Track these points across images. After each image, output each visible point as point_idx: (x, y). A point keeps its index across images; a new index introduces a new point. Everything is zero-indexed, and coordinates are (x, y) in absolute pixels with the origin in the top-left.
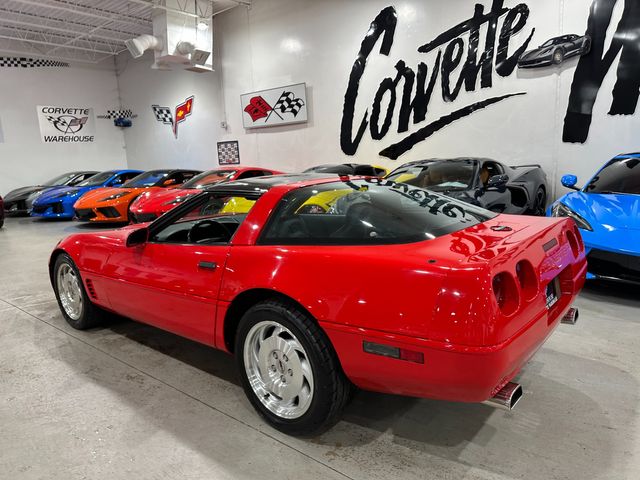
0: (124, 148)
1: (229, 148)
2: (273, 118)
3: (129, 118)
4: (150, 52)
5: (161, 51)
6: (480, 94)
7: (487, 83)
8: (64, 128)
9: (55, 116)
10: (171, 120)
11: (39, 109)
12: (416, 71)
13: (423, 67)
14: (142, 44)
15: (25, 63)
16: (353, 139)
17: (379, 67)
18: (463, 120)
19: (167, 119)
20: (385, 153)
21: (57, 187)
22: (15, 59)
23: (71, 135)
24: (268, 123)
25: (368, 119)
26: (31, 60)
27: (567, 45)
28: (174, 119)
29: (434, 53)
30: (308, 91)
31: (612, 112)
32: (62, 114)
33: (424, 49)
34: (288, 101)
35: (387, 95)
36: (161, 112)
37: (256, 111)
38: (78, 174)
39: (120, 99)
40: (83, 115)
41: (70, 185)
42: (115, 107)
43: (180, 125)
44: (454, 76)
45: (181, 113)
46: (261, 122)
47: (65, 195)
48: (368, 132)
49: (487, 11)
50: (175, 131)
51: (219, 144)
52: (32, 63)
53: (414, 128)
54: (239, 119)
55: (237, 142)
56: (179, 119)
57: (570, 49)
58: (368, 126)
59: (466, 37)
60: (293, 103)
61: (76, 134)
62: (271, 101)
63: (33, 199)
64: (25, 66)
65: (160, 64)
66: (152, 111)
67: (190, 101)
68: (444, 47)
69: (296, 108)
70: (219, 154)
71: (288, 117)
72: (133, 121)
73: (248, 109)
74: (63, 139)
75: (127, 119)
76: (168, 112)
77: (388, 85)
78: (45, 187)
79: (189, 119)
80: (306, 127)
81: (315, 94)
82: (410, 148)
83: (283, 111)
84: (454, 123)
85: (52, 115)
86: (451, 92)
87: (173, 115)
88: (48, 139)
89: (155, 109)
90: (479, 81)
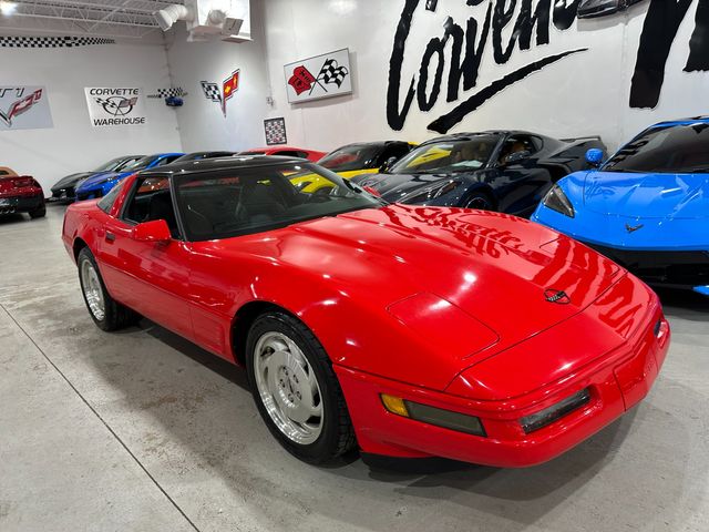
0: (178, 129)
1: (275, 125)
2: (317, 91)
3: (180, 97)
4: (180, 23)
5: (192, 22)
6: (536, 53)
7: (543, 38)
8: (113, 110)
9: (104, 97)
10: (219, 96)
11: (87, 91)
12: (465, 28)
13: (472, 23)
14: (171, 16)
15: (69, 42)
16: (400, 111)
17: (427, 26)
18: (517, 84)
19: (216, 96)
20: (432, 127)
21: (101, 174)
22: (59, 39)
23: (122, 118)
24: (312, 96)
25: (415, 87)
26: (76, 39)
28: (222, 97)
29: (484, 5)
30: (351, 57)
31: (688, 69)
32: (110, 95)
33: (474, 2)
34: (332, 69)
35: (435, 57)
36: (209, 88)
37: (300, 83)
38: (130, 159)
39: (170, 75)
40: (133, 96)
41: (117, 171)
42: (165, 85)
43: (229, 103)
44: (507, 33)
45: (228, 89)
46: (305, 95)
47: (106, 181)
48: (415, 102)
50: (224, 109)
51: (266, 121)
52: (77, 42)
53: (464, 96)
54: (283, 92)
55: (283, 119)
56: (227, 95)
58: (416, 96)
60: (337, 72)
61: (126, 116)
62: (315, 72)
63: (78, 187)
64: (69, 45)
65: (194, 36)
66: (201, 86)
67: (236, 75)
69: (340, 77)
70: (267, 133)
71: (332, 88)
72: (184, 99)
73: (292, 82)
74: (114, 122)
75: (178, 98)
76: (216, 88)
77: (436, 46)
78: (93, 173)
79: (236, 95)
80: (351, 99)
81: (359, 60)
82: (460, 119)
83: (326, 82)
84: (508, 88)
85: (101, 97)
86: (504, 52)
87: (221, 91)
88: (97, 122)
89: (203, 85)
90: (534, 36)
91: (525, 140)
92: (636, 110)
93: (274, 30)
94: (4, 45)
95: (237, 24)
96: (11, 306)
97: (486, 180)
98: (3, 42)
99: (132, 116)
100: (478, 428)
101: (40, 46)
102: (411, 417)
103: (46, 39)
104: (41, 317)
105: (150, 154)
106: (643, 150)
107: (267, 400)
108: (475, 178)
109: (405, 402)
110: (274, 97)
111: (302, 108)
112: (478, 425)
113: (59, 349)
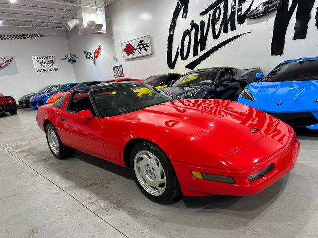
0: (74, 72)
1: (118, 69)
2: (136, 54)
3: (75, 58)
4: (76, 27)
5: (81, 26)
6: (230, 34)
7: (233, 28)
8: (45, 65)
9: (41, 60)
10: (92, 57)
11: (33, 57)
12: (199, 25)
13: (202, 23)
14: (71, 24)
15: (25, 37)
16: (173, 60)
17: (183, 24)
18: (223, 47)
19: (91, 58)
20: (187, 67)
21: (41, 94)
22: (20, 35)
23: (49, 68)
24: (134, 56)
25: (179, 51)
26: (27, 35)
27: (270, 6)
28: (94, 58)
29: (207, 15)
30: (151, 39)
31: (295, 38)
32: (43, 59)
33: (203, 14)
34: (142, 44)
35: (187, 38)
36: (88, 54)
37: (128, 51)
38: (53, 86)
39: (70, 49)
40: (53, 59)
41: (48, 92)
42: (68, 53)
43: (97, 60)
44: (218, 26)
45: (96, 54)
46: (131, 56)
47: (44, 97)
48: (179, 57)
50: (95, 63)
51: (114, 68)
53: (200, 53)
54: (121, 55)
55: (121, 66)
56: (96, 57)
57: (272, 7)
58: (180, 54)
59: (221, 6)
60: (145, 45)
61: (51, 68)
62: (135, 45)
63: (31, 99)
65: (82, 32)
66: (84, 54)
67: (100, 48)
68: (211, 12)
69: (146, 47)
70: (114, 72)
71: (143, 52)
72: (77, 60)
73: (125, 50)
74: (45, 70)
75: (73, 59)
76: (91, 54)
77: (187, 33)
78: (37, 93)
79: (100, 57)
80: (151, 56)
81: (155, 40)
82: (199, 63)
83: (140, 50)
84: (219, 49)
85: (39, 60)
86: (217, 34)
87: (93, 55)
88: (38, 71)
89: (85, 53)
90: (229, 27)
91: (229, 71)
92: (274, 56)
93: (115, 28)
94: (2, 39)
95: (101, 26)
96: (14, 151)
97: (215, 88)
98: (2, 37)
99: (53, 67)
100: (232, 181)
101: (12, 39)
102: (204, 179)
103: (14, 36)
104: (28, 155)
105: (62, 84)
106: (279, 73)
107: (140, 180)
108: (210, 87)
109: (201, 173)
110: (117, 57)
111: (130, 61)
112: (232, 180)
113: (41, 167)
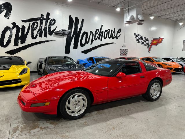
7: (45, 36)
12: (21, 27)
13: (24, 27)
29: (28, 23)
33: (24, 21)
44: (35, 32)
49: (45, 17)
59: (39, 22)
90: (43, 35)
92: (66, 54)
